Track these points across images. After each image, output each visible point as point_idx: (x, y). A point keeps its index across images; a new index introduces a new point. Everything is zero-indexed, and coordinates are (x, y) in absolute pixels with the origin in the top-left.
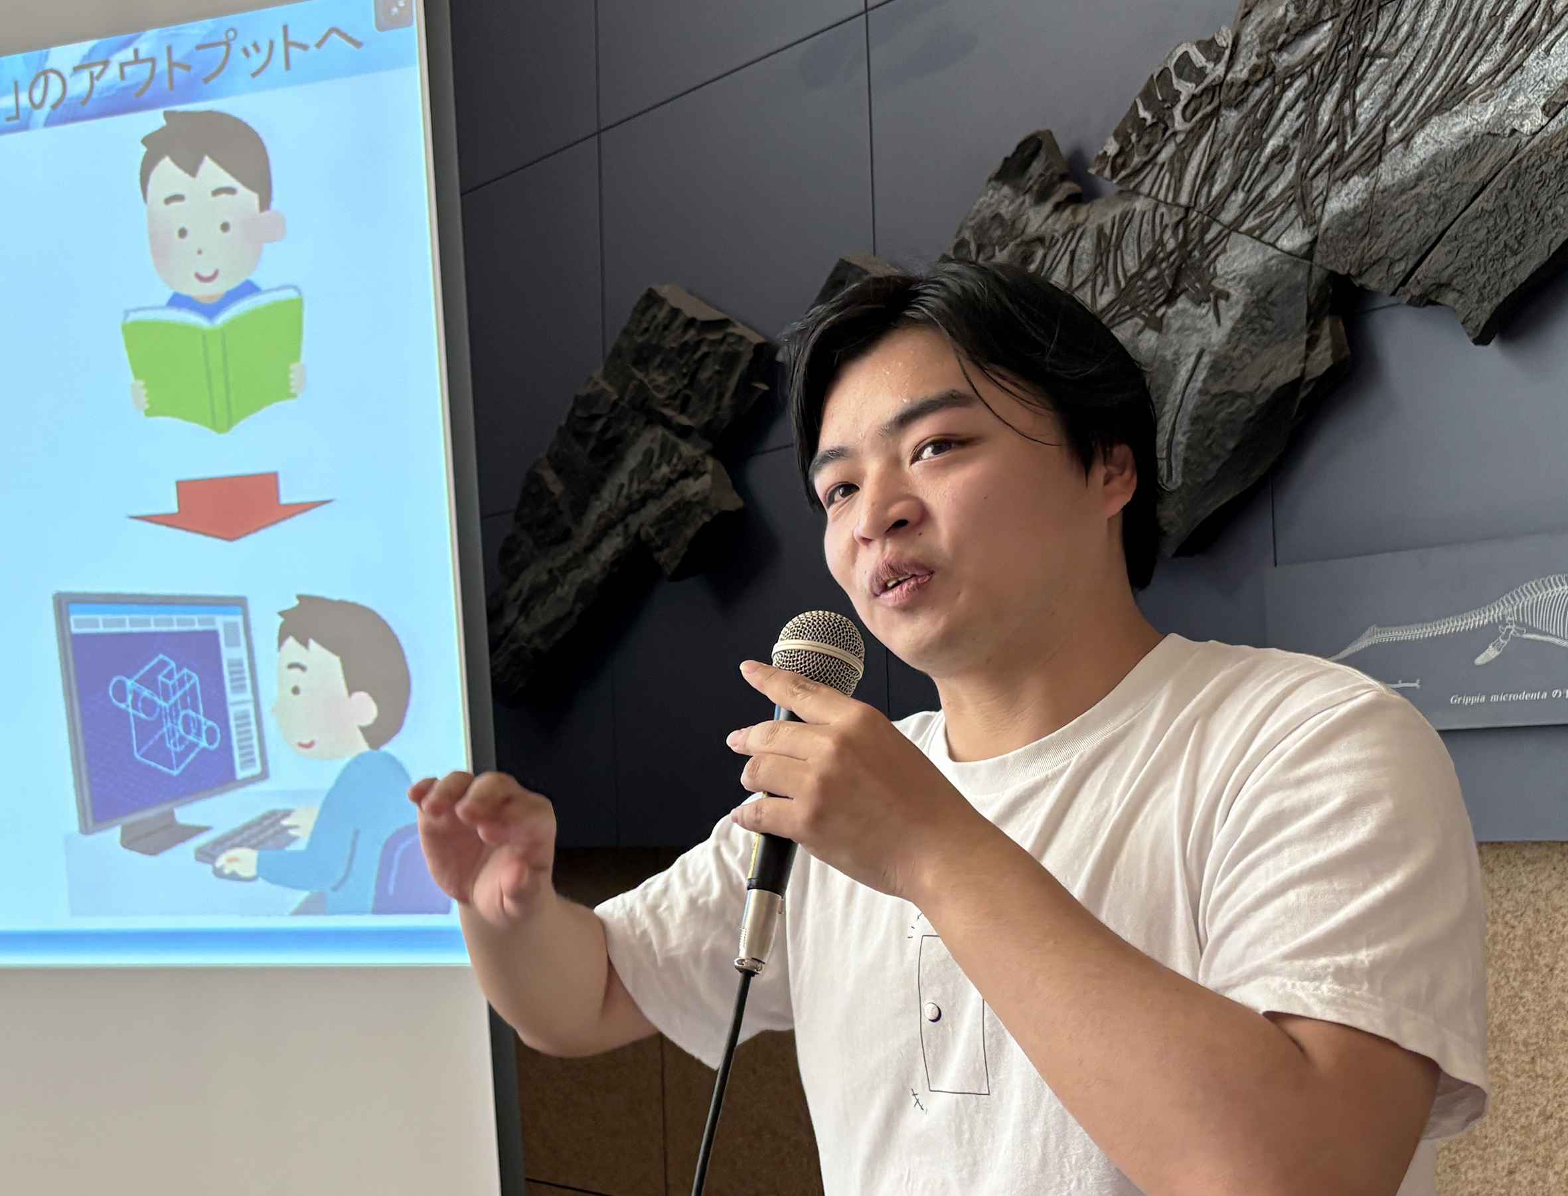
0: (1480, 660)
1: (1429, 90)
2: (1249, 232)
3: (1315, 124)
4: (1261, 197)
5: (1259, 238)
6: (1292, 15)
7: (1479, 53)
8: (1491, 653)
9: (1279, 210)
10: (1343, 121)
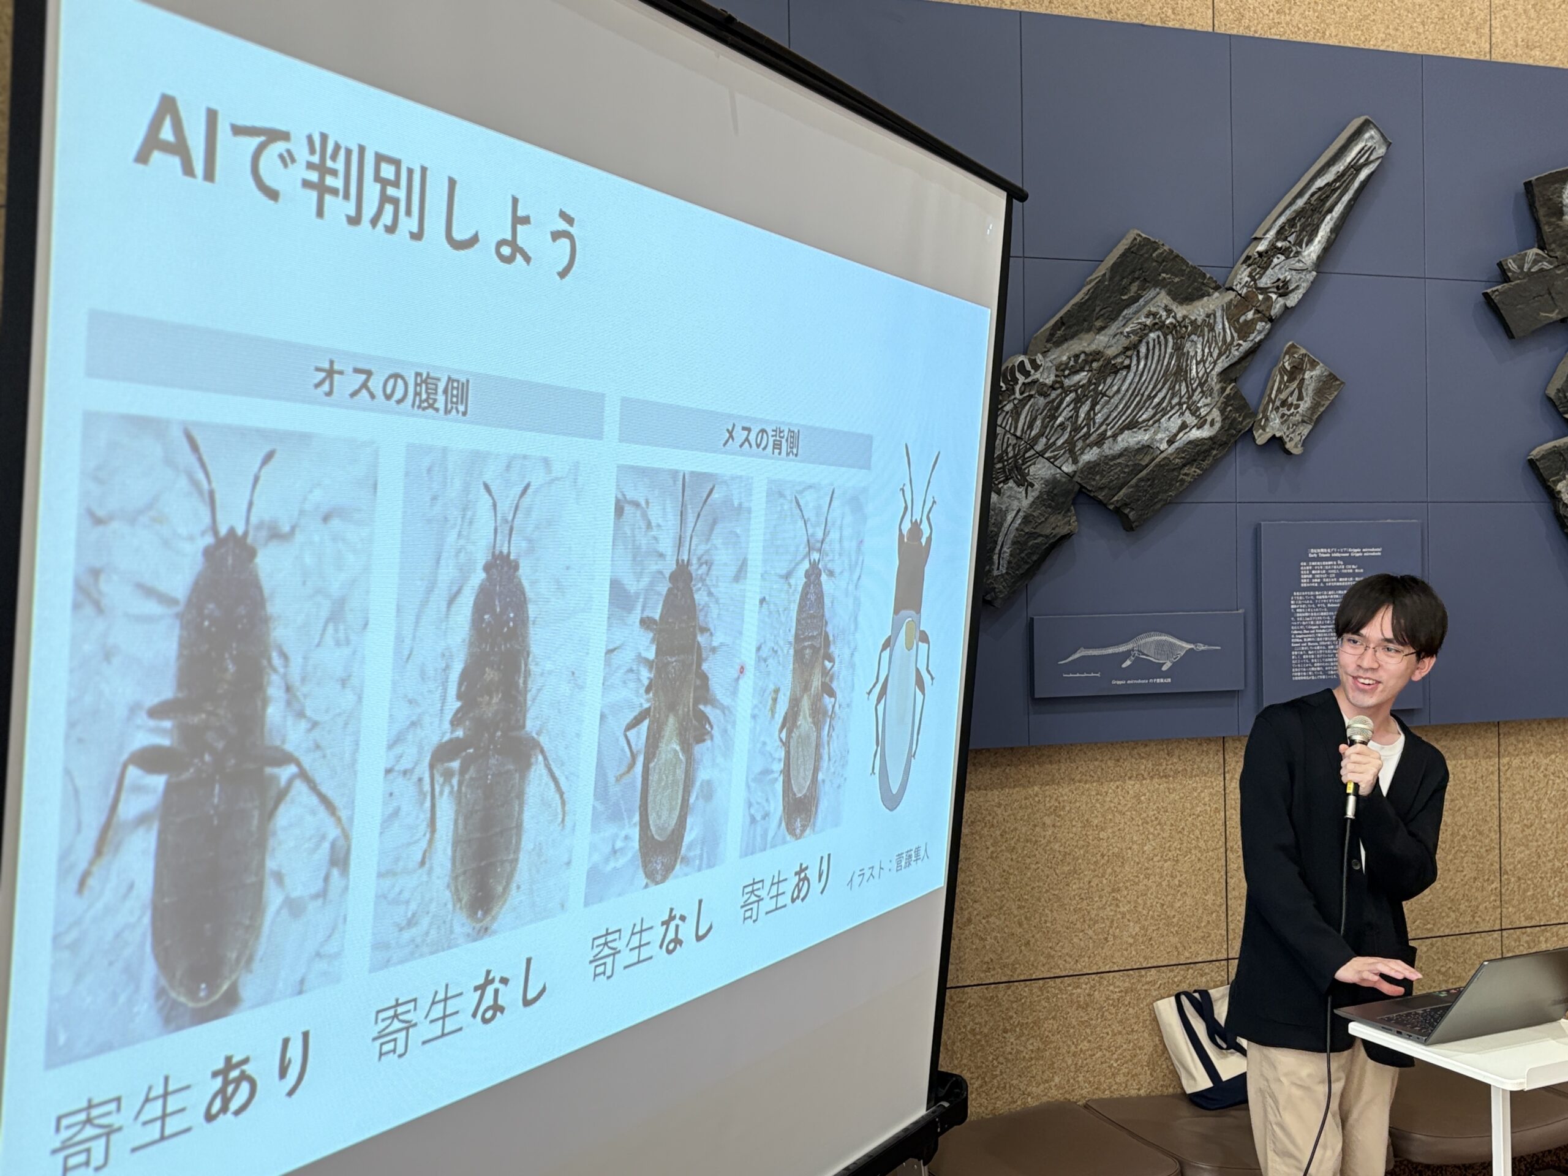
0: (1124, 666)
1: (1123, 418)
2: (1048, 459)
3: (1077, 416)
4: (1054, 443)
5: (1052, 463)
6: (1072, 363)
7: (1144, 409)
8: (1128, 663)
9: (1062, 451)
10: (1089, 418)
